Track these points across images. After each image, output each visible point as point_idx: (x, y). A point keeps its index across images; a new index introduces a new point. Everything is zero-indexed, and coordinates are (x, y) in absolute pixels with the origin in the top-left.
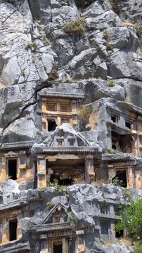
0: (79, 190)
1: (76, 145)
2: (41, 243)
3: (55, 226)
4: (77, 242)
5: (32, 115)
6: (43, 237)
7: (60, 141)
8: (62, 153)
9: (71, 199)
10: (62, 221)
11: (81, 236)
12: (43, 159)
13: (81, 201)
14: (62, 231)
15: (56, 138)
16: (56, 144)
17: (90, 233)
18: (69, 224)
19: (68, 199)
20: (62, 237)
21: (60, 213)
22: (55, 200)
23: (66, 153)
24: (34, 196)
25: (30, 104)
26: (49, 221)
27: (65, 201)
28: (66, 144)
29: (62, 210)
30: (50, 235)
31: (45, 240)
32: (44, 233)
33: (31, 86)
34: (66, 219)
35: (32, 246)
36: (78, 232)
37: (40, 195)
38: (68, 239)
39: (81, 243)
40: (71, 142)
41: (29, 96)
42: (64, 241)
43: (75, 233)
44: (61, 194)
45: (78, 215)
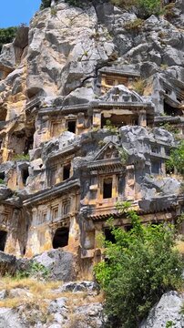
0: (131, 131)
1: (130, 101)
2: (92, 179)
3: (107, 162)
4: (127, 177)
5: (91, 84)
6: (93, 173)
7: (115, 98)
8: (116, 107)
9: (123, 138)
10: (113, 157)
11: (131, 170)
12: (99, 113)
13: (133, 139)
14: (112, 167)
15: (111, 95)
16: (112, 100)
17: (140, 168)
18: (120, 159)
19: (120, 138)
20: (112, 174)
21: (111, 150)
22: (107, 139)
23: (121, 108)
24: (87, 137)
25: (90, 77)
26: (101, 157)
27: (117, 140)
28: (121, 100)
29: (114, 147)
30: (101, 172)
31: (95, 176)
32: (95, 169)
33: (92, 64)
34: (117, 155)
35: (83, 183)
36: (128, 167)
37: (93, 137)
38: (118, 175)
39: (131, 178)
40: (126, 99)
41: (90, 71)
42: (114, 177)
43: (125, 168)
44: (113, 134)
45: (130, 152)
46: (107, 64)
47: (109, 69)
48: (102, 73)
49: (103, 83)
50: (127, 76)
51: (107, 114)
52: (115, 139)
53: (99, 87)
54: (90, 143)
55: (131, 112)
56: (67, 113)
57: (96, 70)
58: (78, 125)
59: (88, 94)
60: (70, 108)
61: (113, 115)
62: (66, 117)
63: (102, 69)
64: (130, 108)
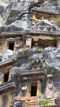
0: (51, 51)
1: (52, 31)
2: (23, 82)
3: (34, 71)
4: (47, 82)
5: (26, 18)
6: (25, 78)
7: (42, 28)
8: (42, 35)
9: (45, 56)
10: (38, 68)
11: (50, 78)
12: (30, 38)
13: (52, 57)
14: (38, 75)
15: (39, 26)
16: (39, 30)
17: (57, 77)
18: (43, 70)
19: (44, 56)
20: (37, 80)
21: (37, 63)
22: (35, 56)
23: (45, 35)
24: (21, 54)
25: (25, 13)
26: (30, 68)
27: (42, 56)
28: (45, 30)
29: (39, 62)
30: (30, 78)
31: (26, 81)
32: (26, 76)
33: (27, 4)
34: (41, 67)
35: (17, 85)
36: (48, 76)
38: (41, 80)
39: (50, 83)
40: (49, 29)
41: (25, 9)
42: (39, 82)
43: (46, 76)
44: (39, 52)
45: (50, 65)
46: (37, 5)
47: (38, 9)
48: (33, 11)
49: (34, 18)
50: (50, 14)
51: (36, 38)
52: (41, 56)
53: (31, 20)
54: (24, 58)
55: (51, 38)
56: (9, 37)
57: (30, 9)
58: (16, 45)
59: (24, 25)
60: (11, 33)
61: (40, 40)
62: (8, 39)
63: (34, 8)
64: (51, 36)
